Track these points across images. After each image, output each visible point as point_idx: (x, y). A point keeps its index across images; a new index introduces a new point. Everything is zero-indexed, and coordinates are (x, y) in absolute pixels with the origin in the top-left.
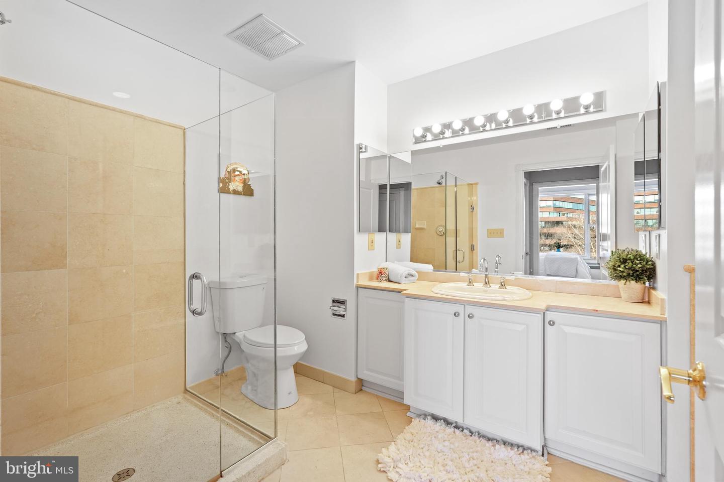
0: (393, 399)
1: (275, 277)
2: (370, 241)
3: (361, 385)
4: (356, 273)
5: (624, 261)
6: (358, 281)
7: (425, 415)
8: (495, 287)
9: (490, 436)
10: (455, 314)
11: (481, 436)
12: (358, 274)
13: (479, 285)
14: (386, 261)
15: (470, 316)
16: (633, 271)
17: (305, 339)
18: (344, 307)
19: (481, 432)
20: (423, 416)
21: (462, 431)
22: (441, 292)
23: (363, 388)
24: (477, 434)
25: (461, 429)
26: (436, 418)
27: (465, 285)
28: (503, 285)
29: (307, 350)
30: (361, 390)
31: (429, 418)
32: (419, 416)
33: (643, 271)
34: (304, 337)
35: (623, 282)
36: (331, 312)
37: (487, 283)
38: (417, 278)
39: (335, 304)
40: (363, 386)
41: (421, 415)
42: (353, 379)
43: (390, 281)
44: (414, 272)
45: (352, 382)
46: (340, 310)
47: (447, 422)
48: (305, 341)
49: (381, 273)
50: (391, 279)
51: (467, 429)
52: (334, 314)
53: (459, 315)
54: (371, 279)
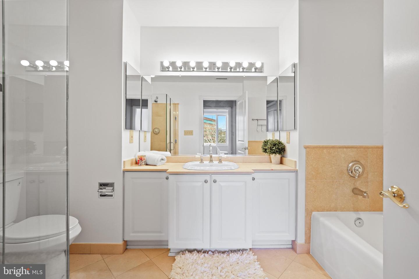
0: (154, 248)
1: (67, 170)
2: (131, 137)
3: (127, 246)
4: (123, 160)
5: (275, 145)
6: (124, 167)
7: (183, 252)
8: (216, 162)
9: (223, 250)
10: (205, 182)
11: (219, 252)
12: (124, 162)
13: (206, 162)
14: (139, 151)
15: (215, 181)
16: (278, 149)
17: (79, 223)
18: (112, 188)
19: (217, 250)
20: (181, 253)
21: (208, 253)
22: (193, 169)
23: (128, 247)
24: (216, 252)
25: (207, 252)
26: (191, 251)
27: (198, 163)
28: (220, 161)
29: (81, 232)
30: (126, 249)
31: (187, 252)
32: (178, 253)
33: (282, 149)
34: (77, 221)
35: (274, 155)
36: (98, 194)
37: (211, 161)
38: (166, 161)
39: (101, 187)
40: (127, 245)
41: (180, 253)
42: (121, 242)
43: (147, 165)
44: (164, 157)
45: (120, 245)
46: (107, 190)
47: (199, 251)
48: (79, 224)
49: (141, 159)
50: (148, 163)
51: (209, 251)
52: (101, 196)
53: (207, 181)
54: (132, 164)
